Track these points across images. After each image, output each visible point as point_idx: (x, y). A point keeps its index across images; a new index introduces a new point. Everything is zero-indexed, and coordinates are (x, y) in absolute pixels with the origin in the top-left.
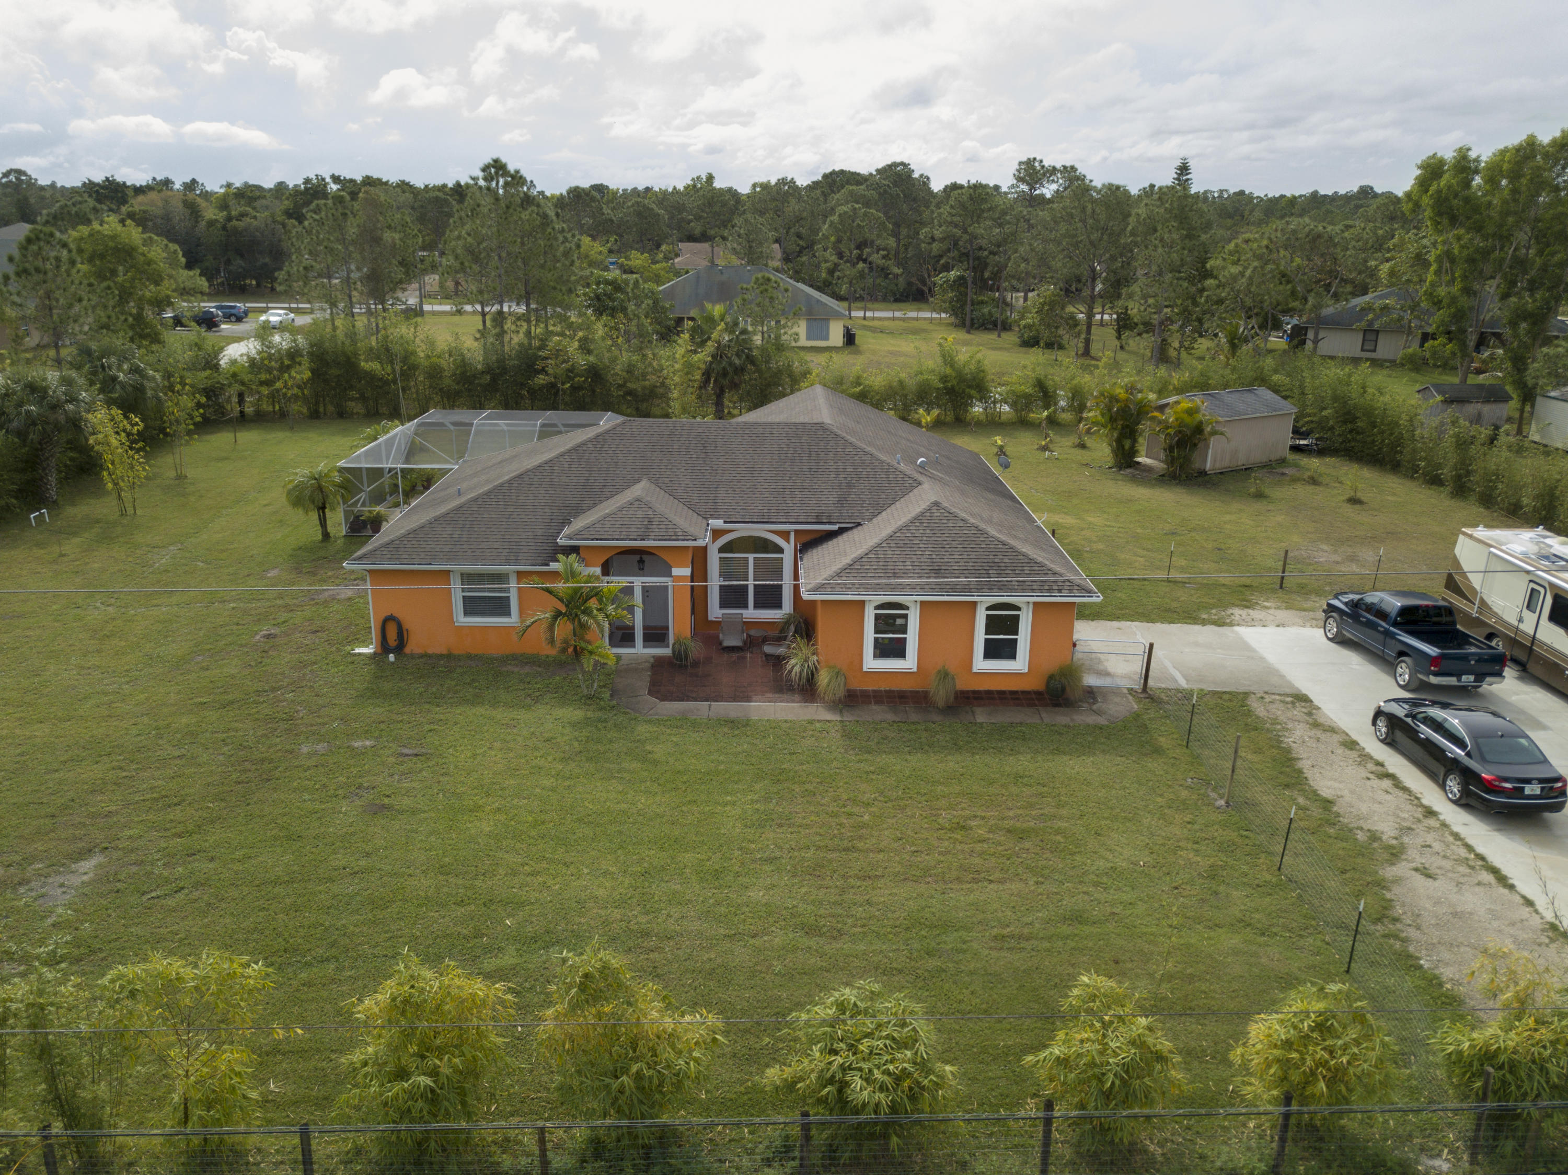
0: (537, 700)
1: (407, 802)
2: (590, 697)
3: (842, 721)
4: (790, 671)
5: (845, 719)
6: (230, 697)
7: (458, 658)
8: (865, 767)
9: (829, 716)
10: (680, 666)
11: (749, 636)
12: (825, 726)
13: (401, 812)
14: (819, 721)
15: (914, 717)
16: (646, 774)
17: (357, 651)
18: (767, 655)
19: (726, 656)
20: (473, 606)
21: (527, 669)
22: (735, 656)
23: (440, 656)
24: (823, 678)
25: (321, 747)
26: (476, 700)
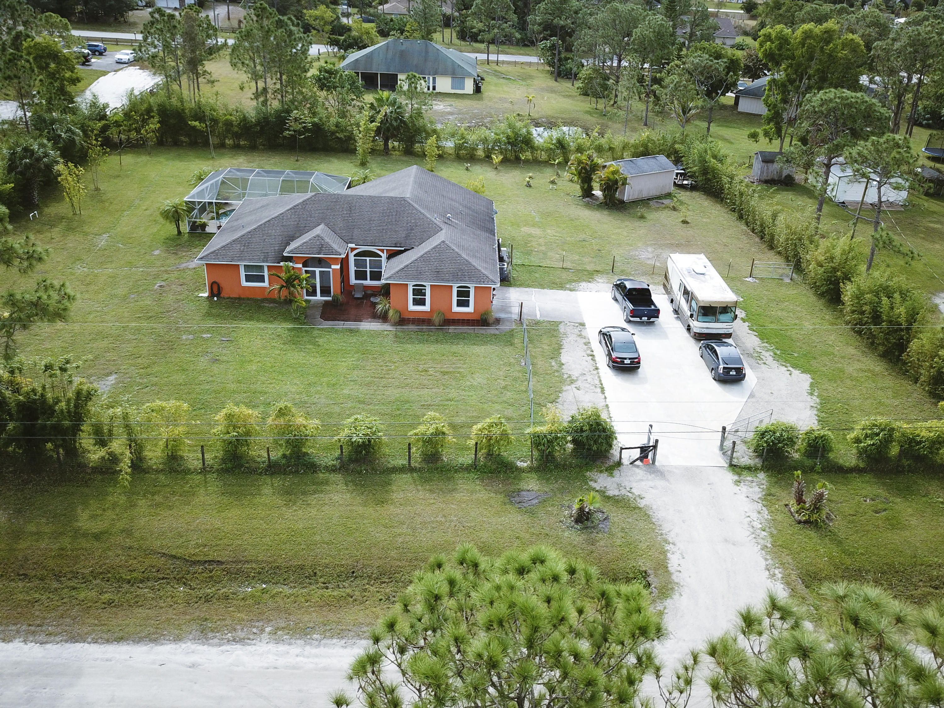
0: (275, 319)
1: (225, 358)
2: (295, 319)
3: (395, 331)
4: (378, 310)
5: (397, 330)
6: (150, 314)
7: (244, 299)
8: (399, 349)
9: (391, 329)
10: (335, 306)
11: (365, 293)
12: (388, 333)
13: (223, 362)
14: (386, 331)
15: (424, 329)
16: (314, 350)
17: (200, 295)
18: (371, 302)
19: (354, 302)
20: (249, 278)
21: (271, 305)
22: (358, 302)
23: (236, 299)
24: (391, 313)
25: (191, 337)
26: (251, 319)
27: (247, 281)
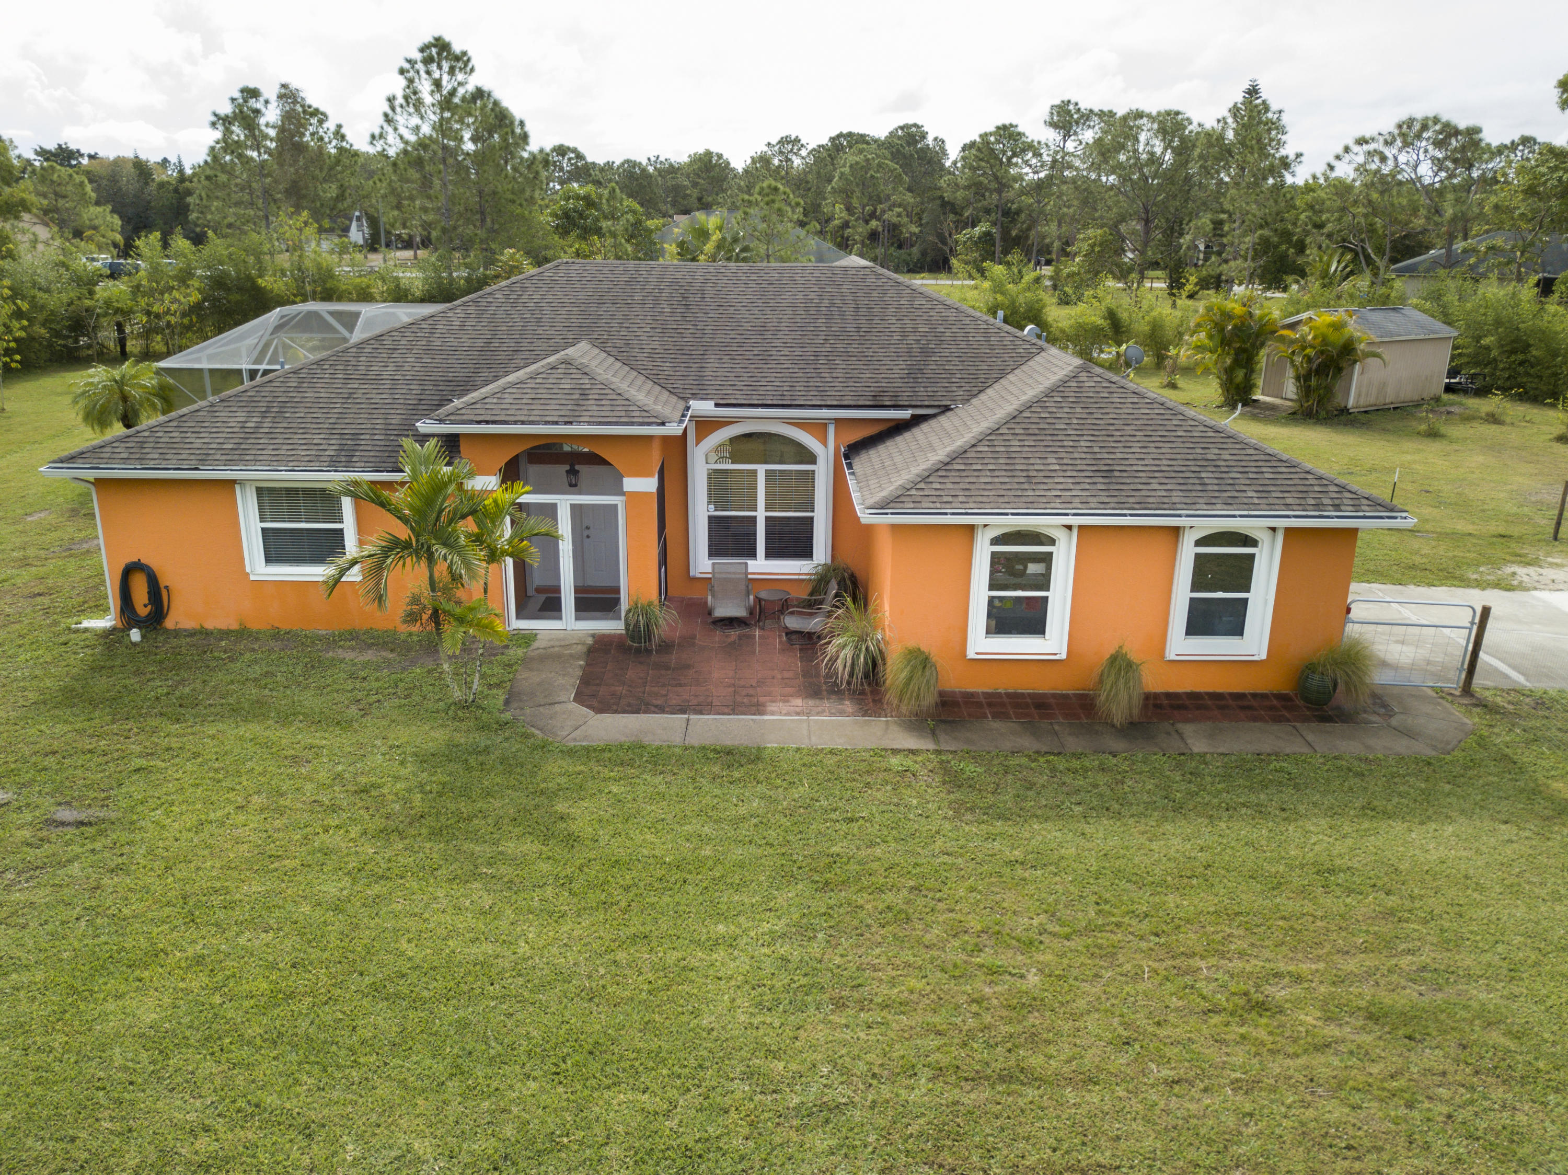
0: (367, 712)
2: (464, 706)
3: (938, 752)
4: (834, 660)
5: (944, 747)
7: (256, 636)
8: (1003, 850)
9: (911, 742)
10: (638, 651)
11: (758, 600)
12: (908, 762)
14: (895, 752)
15: (1072, 743)
16: (545, 867)
17: (86, 624)
18: (790, 633)
19: (718, 635)
20: (280, 547)
21: (369, 656)
22: (734, 634)
23: (225, 634)
24: (896, 672)
27: (270, 558)
